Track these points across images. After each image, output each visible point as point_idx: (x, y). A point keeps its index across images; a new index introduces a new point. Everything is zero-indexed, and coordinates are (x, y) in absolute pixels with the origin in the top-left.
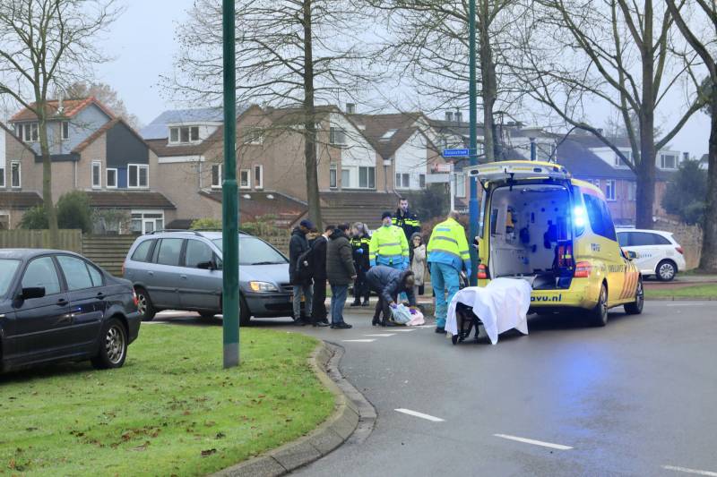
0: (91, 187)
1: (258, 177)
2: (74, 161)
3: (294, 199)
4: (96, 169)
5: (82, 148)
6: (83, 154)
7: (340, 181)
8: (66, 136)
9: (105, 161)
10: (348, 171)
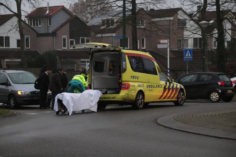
0: (62, 49)
1: (143, 43)
2: (53, 36)
3: (160, 54)
4: (64, 40)
5: (57, 30)
6: (58, 32)
7: (183, 45)
8: (50, 24)
9: (69, 36)
10: (187, 40)
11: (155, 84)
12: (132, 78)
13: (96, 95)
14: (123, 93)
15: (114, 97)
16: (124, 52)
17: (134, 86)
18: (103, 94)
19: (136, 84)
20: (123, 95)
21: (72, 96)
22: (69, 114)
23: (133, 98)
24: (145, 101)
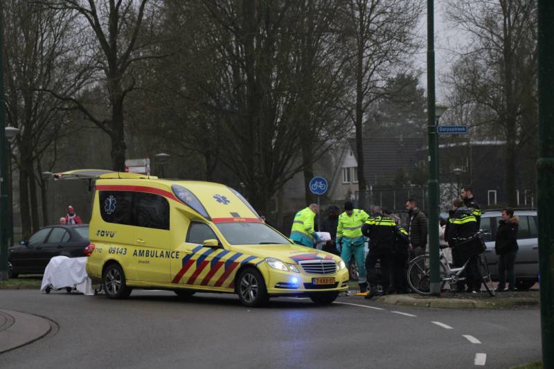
12: (100, 235)
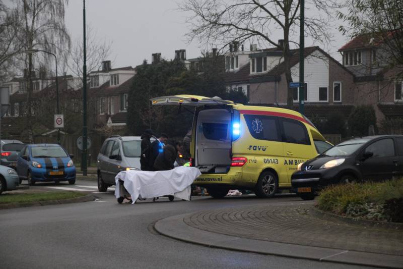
11: (305, 158)
13: (186, 174)
14: (234, 172)
15: (220, 178)
16: (237, 109)
17: (255, 161)
18: (203, 173)
19: (260, 159)
20: (232, 176)
21: (139, 175)
22: (131, 201)
23: (253, 181)
24: (280, 185)
